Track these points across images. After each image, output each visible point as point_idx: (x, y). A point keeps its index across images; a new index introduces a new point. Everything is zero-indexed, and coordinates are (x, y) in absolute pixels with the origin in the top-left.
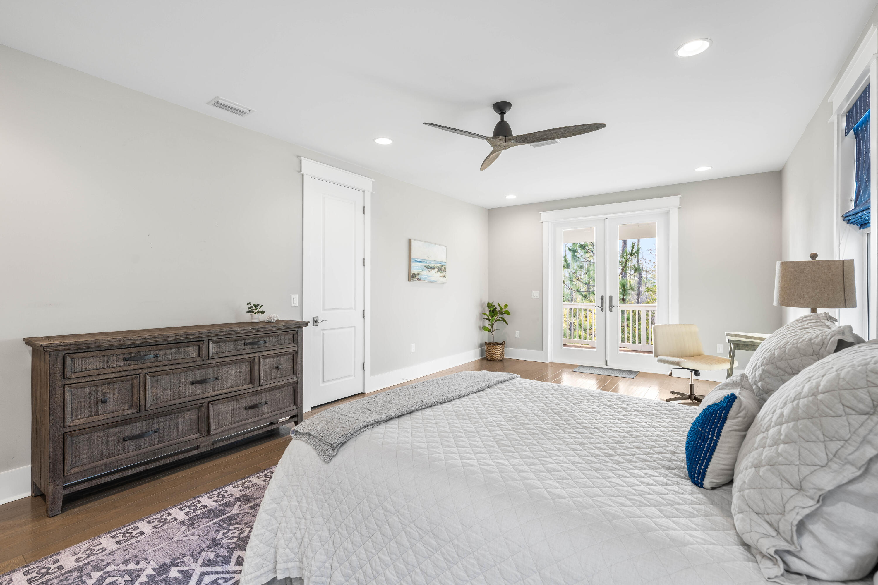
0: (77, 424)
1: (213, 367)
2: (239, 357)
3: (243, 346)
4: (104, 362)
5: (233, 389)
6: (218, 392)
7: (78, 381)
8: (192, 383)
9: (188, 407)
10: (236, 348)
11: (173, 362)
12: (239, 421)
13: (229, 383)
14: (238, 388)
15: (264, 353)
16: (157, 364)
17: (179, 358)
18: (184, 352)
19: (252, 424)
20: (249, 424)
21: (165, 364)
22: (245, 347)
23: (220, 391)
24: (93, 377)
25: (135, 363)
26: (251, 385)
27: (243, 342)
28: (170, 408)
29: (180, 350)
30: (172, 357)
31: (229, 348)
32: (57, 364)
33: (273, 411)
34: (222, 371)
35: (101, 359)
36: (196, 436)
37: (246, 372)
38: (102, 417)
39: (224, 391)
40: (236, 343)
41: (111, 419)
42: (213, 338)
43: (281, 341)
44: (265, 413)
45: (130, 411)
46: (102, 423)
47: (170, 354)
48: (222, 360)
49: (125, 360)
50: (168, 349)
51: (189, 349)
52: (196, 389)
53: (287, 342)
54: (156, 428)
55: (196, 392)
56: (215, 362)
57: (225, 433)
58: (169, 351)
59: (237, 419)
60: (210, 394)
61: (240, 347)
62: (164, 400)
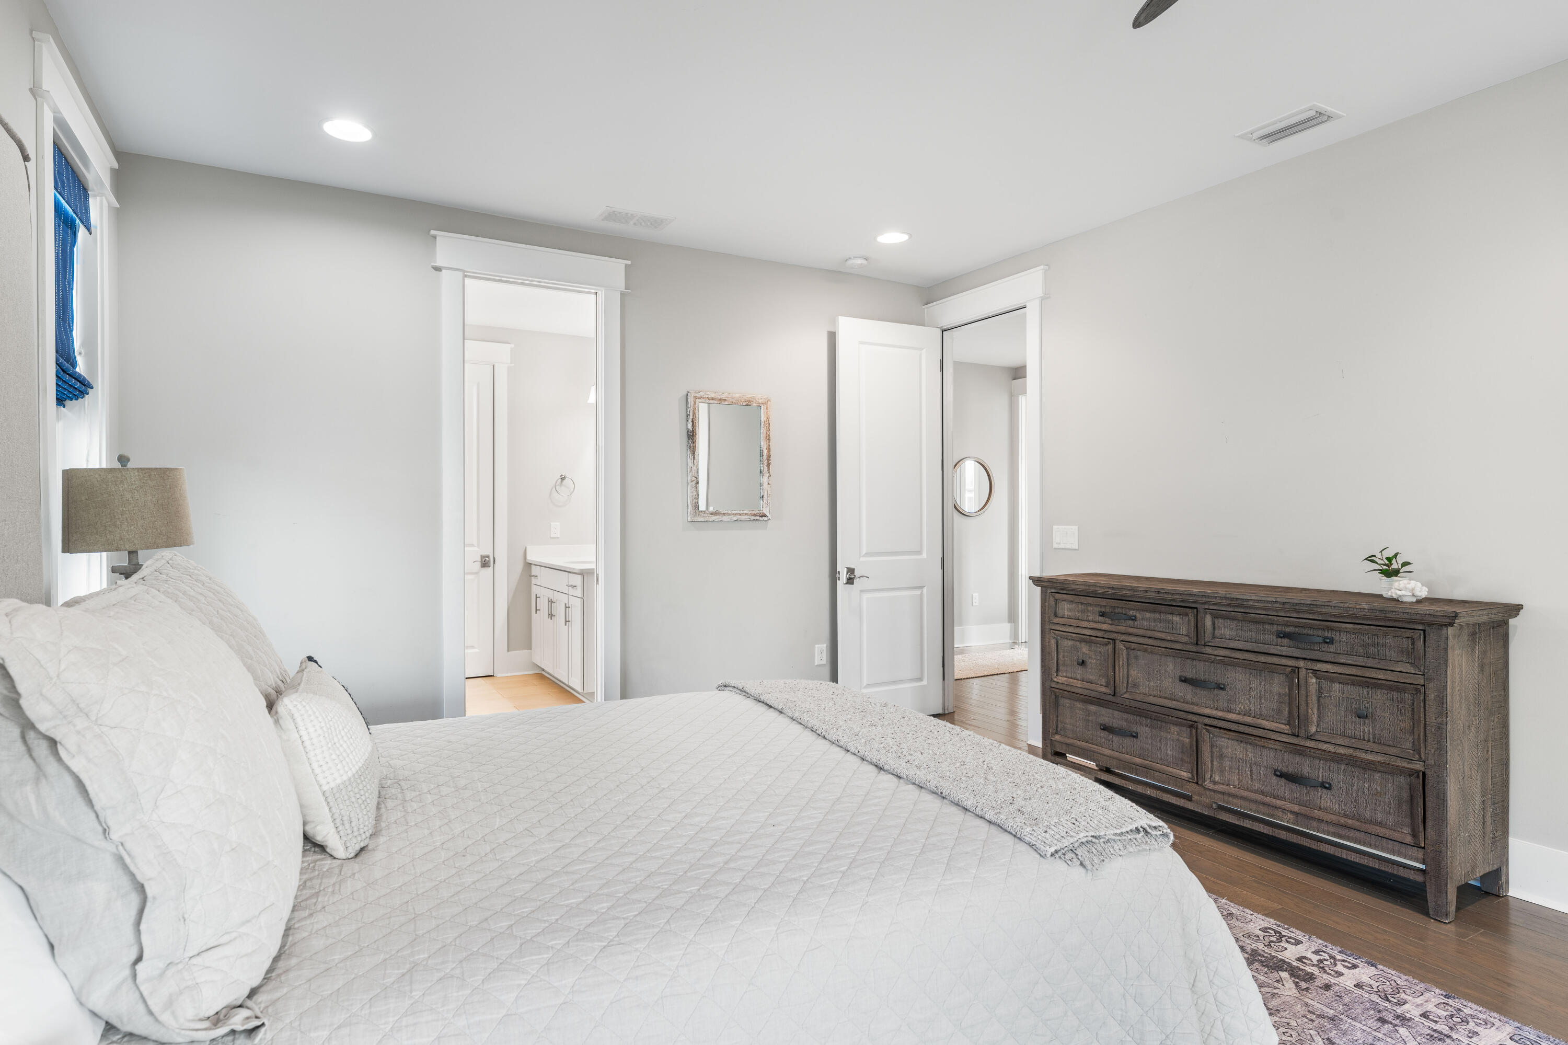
0: (1060, 681)
1: (1213, 662)
2: (1262, 658)
3: (1273, 637)
4: (1082, 611)
5: (1248, 720)
6: (1220, 714)
7: (1058, 629)
8: (1184, 680)
9: (1171, 718)
10: (1260, 637)
11: (1149, 633)
12: (1261, 793)
13: (1245, 704)
14: (1260, 721)
15: (1319, 666)
16: (1131, 630)
17: (1161, 630)
18: (1169, 622)
19: (1290, 816)
20: (1284, 810)
21: (1139, 634)
22: (1279, 640)
23: (1226, 713)
24: (1073, 628)
25: (1110, 622)
26: (1287, 727)
27: (1275, 628)
28: (1149, 707)
29: (1163, 616)
30: (1153, 625)
31: (1246, 634)
32: (1046, 602)
33: (1347, 816)
34: (1231, 676)
35: (1079, 607)
36: (1185, 774)
37: (1280, 695)
38: (1078, 683)
39: (1232, 716)
40: (1260, 627)
41: (1088, 691)
42: (1211, 607)
43: (1372, 650)
44: (1320, 808)
45: (1103, 689)
46: (1079, 691)
47: (1149, 620)
48: (1227, 653)
49: (1102, 614)
50: (1147, 611)
51: (1176, 619)
52: (1185, 691)
53: (1393, 655)
54: (1135, 730)
55: (1188, 697)
56: (1215, 653)
57: (1235, 801)
58: (1148, 615)
59: (1257, 786)
60: (1207, 711)
61: (1267, 638)
62: (1144, 691)
